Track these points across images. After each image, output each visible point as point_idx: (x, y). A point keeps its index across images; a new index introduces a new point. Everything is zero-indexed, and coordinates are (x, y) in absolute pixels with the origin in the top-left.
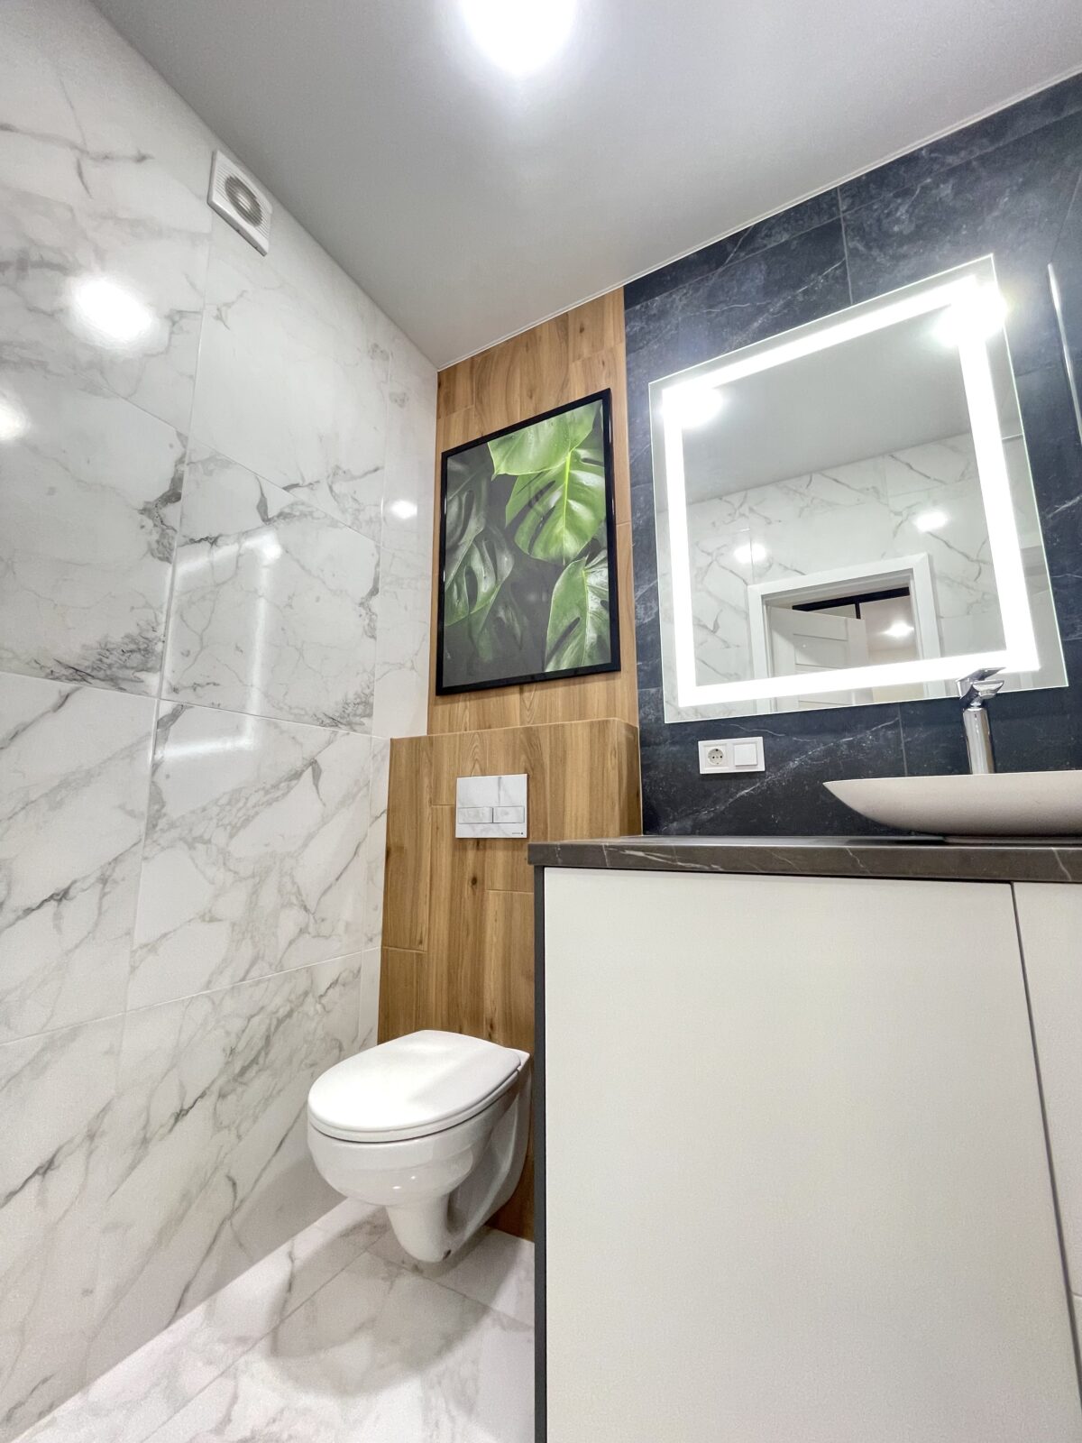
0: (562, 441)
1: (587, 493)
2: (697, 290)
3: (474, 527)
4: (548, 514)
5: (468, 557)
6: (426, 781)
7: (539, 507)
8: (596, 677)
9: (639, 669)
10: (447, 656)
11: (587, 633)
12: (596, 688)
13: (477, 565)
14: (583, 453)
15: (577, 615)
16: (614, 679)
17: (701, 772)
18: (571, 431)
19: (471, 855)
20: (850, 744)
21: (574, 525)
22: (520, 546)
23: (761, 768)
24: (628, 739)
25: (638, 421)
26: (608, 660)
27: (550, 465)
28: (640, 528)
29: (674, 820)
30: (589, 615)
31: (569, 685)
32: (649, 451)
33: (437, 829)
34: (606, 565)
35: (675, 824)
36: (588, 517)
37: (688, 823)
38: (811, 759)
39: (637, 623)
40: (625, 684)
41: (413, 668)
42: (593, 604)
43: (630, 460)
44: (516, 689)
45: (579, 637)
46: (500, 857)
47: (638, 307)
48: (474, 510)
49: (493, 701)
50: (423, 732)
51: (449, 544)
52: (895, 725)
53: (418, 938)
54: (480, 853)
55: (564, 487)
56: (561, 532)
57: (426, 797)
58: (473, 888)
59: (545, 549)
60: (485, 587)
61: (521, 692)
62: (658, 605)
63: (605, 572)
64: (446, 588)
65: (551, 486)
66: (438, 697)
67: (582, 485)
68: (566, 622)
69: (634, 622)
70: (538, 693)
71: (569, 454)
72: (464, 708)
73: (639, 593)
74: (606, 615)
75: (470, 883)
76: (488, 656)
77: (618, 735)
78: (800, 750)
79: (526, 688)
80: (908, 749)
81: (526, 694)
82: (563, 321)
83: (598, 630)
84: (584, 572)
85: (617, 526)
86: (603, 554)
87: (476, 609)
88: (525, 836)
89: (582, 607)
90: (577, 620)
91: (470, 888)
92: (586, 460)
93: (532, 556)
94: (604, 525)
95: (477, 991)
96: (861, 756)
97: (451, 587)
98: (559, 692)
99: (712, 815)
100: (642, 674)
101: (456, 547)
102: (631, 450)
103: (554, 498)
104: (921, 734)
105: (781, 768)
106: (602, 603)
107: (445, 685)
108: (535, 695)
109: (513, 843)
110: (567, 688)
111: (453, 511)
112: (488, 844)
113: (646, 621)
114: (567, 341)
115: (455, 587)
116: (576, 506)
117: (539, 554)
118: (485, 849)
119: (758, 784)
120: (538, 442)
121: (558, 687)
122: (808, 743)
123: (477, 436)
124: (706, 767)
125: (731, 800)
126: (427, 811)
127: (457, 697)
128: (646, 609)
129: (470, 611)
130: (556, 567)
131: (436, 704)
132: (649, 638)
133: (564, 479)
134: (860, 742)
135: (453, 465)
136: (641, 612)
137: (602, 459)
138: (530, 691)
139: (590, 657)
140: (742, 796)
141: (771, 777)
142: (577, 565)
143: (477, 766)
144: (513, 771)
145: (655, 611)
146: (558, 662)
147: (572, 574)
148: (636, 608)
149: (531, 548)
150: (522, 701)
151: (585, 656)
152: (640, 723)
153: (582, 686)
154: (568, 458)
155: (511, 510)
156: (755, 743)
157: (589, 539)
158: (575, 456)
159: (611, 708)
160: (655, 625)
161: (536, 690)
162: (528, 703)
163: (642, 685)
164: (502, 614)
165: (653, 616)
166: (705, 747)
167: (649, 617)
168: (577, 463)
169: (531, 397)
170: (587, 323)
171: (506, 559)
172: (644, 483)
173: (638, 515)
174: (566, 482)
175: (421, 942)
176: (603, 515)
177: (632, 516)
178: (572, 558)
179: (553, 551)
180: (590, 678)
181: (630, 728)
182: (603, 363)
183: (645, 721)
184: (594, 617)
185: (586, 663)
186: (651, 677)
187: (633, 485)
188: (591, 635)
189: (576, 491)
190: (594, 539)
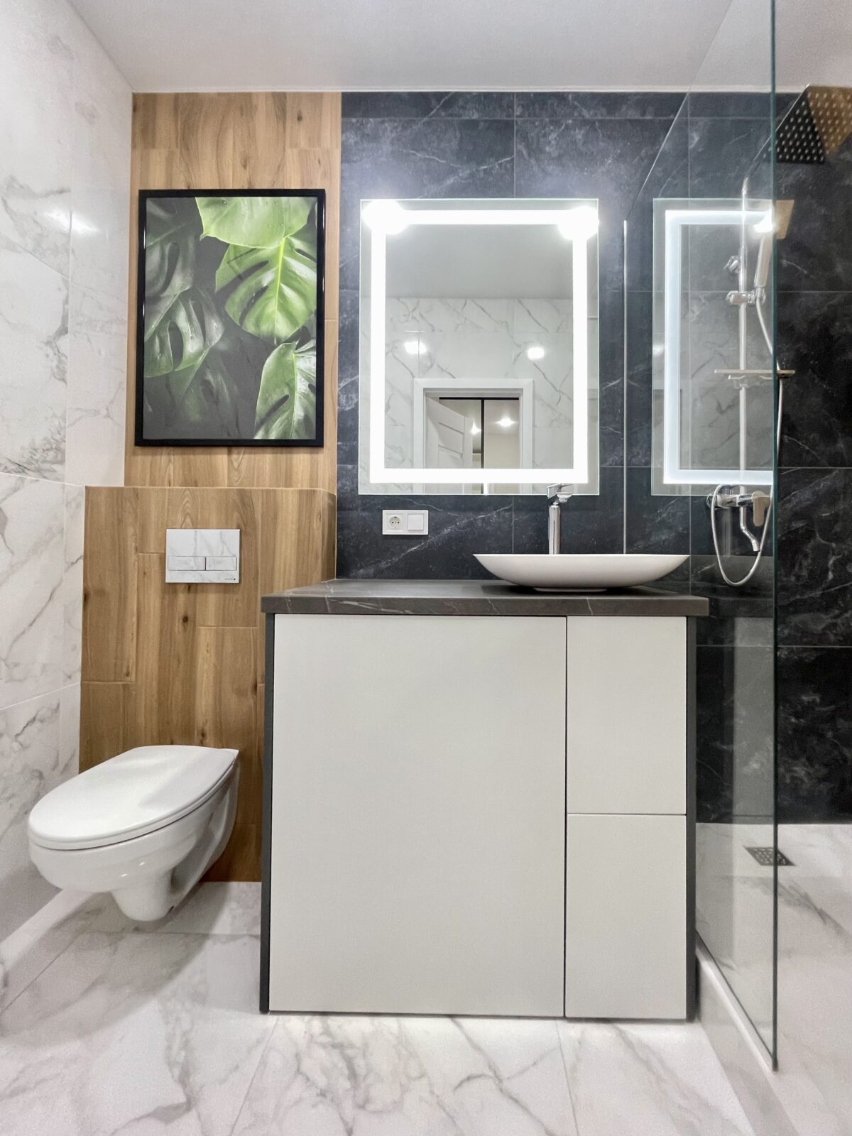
0: (277, 224)
1: (300, 283)
2: (404, 128)
3: (179, 283)
4: (261, 291)
5: (171, 314)
6: (130, 531)
7: (251, 283)
8: (302, 449)
9: (339, 448)
10: (148, 408)
11: (295, 410)
12: (301, 459)
13: (182, 321)
14: (298, 244)
15: (286, 392)
16: (317, 453)
17: (384, 533)
18: (286, 217)
19: (182, 597)
20: (483, 519)
21: (284, 307)
22: (231, 316)
23: (426, 533)
24: (329, 505)
25: (348, 230)
26: (313, 437)
27: (263, 244)
28: (346, 328)
29: (361, 567)
30: (297, 395)
31: (276, 453)
32: (357, 261)
33: (144, 574)
34: (315, 353)
35: (361, 571)
36: (302, 307)
37: (371, 571)
38: (460, 528)
39: (339, 409)
40: (327, 459)
41: (108, 416)
42: (302, 386)
43: (340, 264)
44: (225, 450)
45: (287, 413)
46: (212, 598)
47: (354, 120)
48: (179, 265)
49: (199, 458)
50: (121, 483)
51: (148, 293)
52: (509, 510)
53: (125, 671)
54: (192, 595)
55: (277, 270)
56: (274, 312)
57: (131, 544)
58: (184, 626)
59: (257, 324)
60: (192, 346)
61: (230, 453)
62: (357, 397)
63: (314, 359)
64: (147, 338)
65: (263, 265)
66: (137, 447)
67: (295, 273)
68: (276, 397)
69: (337, 408)
70: (246, 456)
71: (284, 239)
72: (169, 463)
73: (342, 385)
74: (313, 397)
75: (181, 621)
76: (193, 416)
77: (322, 502)
78: (451, 521)
79: (235, 450)
80: (515, 526)
81: (234, 456)
82: (280, 100)
83: (306, 410)
84: (294, 355)
85: (326, 321)
86: (312, 343)
87: (181, 367)
88: (237, 581)
89: (292, 390)
90: (286, 398)
91: (181, 626)
92: (299, 251)
93: (243, 328)
94: (313, 318)
95: (189, 709)
96: (489, 528)
97: (152, 338)
98: (266, 459)
99: (389, 564)
100: (341, 452)
101: (157, 299)
102: (341, 255)
103: (267, 278)
104: (524, 517)
105: (439, 533)
106: (310, 386)
107: (146, 436)
108: (243, 458)
109: (225, 588)
110: (274, 455)
111: (153, 259)
112: (199, 587)
113: (347, 409)
114: (284, 123)
115: (157, 341)
116: (288, 292)
117: (250, 327)
118: (196, 592)
119: (423, 544)
120: (251, 216)
121: (266, 453)
122: (457, 517)
123: (182, 187)
124: (387, 530)
125: (403, 554)
126: (132, 558)
127: (159, 450)
128: (347, 398)
129: (174, 368)
130: (267, 344)
131: (134, 454)
132: (349, 424)
133: (278, 262)
134: (489, 518)
135: (151, 206)
136: (343, 401)
137: (314, 255)
138: (239, 453)
139: (296, 431)
140: (412, 552)
141: (433, 539)
142: (288, 347)
143: (188, 520)
144: (227, 526)
145: (355, 401)
146: (267, 432)
147: (283, 355)
148: (339, 396)
149: (242, 319)
150: (230, 462)
151: (293, 430)
152: (338, 490)
153: (289, 456)
154: (282, 242)
155: (223, 275)
156: (423, 514)
157: (300, 326)
158: (289, 244)
159: (313, 480)
160: (355, 411)
161: (244, 454)
162: (236, 465)
163: (340, 461)
164: (210, 377)
165: (353, 406)
166: (387, 515)
167: (349, 406)
168: (290, 249)
169: (245, 167)
170: (305, 114)
171: (215, 324)
172: (351, 289)
173: (345, 316)
174: (280, 266)
175: (128, 674)
176: (314, 307)
177: (339, 316)
178: (283, 341)
179: (265, 328)
180: (295, 450)
181: (331, 496)
182: (319, 162)
183: (341, 491)
184: (302, 397)
185: (294, 436)
186: (349, 456)
187: (341, 288)
188: (298, 413)
189: (288, 277)
190: (304, 328)
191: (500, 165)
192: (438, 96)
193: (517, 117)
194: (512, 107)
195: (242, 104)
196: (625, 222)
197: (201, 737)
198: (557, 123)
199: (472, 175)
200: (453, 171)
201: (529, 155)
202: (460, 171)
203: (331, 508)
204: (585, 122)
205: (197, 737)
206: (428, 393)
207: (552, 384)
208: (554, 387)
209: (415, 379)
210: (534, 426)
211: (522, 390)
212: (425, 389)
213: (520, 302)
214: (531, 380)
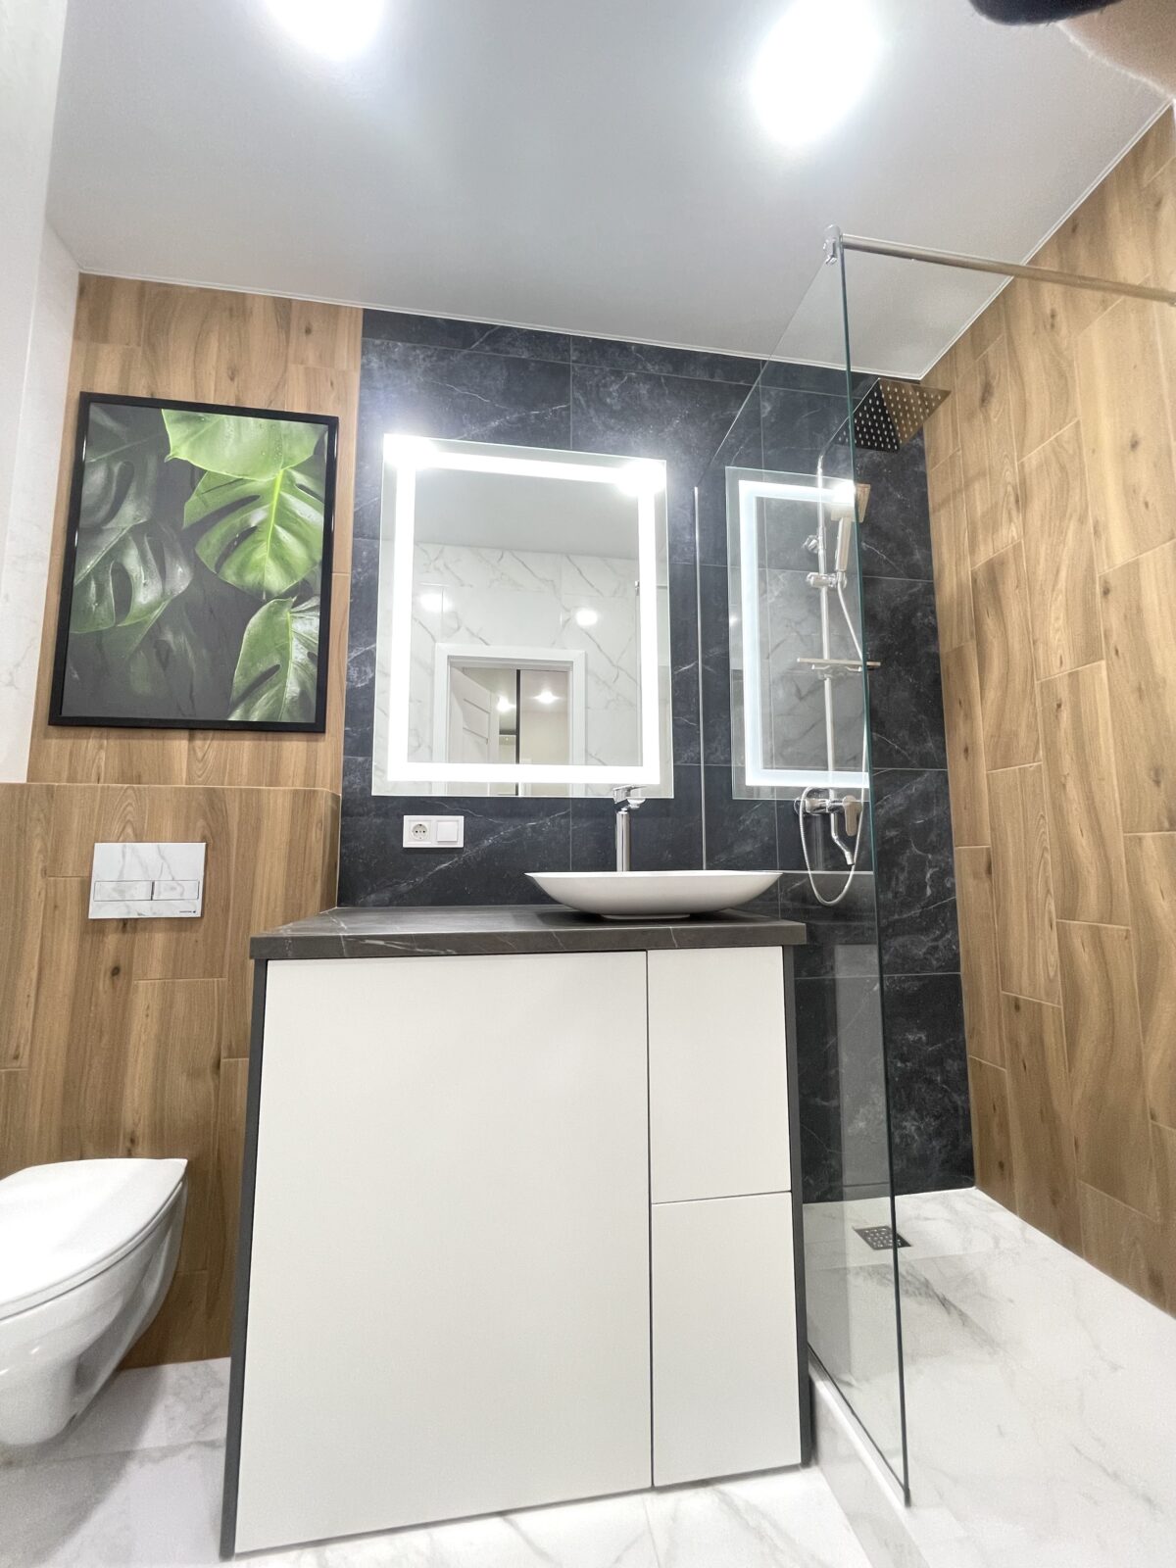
0: (274, 453)
1: (300, 525)
2: (441, 359)
3: (130, 513)
4: (249, 532)
5: (116, 552)
6: (38, 844)
7: (235, 521)
8: (295, 736)
9: (347, 734)
10: (72, 674)
11: (288, 684)
12: (294, 748)
13: (132, 562)
14: (300, 478)
15: (277, 662)
16: (317, 740)
17: (405, 845)
18: (286, 446)
19: (112, 940)
20: (533, 827)
21: (280, 555)
22: (203, 560)
23: (460, 844)
24: (332, 809)
25: (367, 467)
26: (312, 720)
27: (253, 474)
28: (360, 585)
29: (373, 892)
30: (291, 666)
31: (260, 740)
32: (378, 505)
33: (53, 907)
34: (319, 614)
35: (373, 896)
36: (302, 555)
37: (386, 895)
38: (504, 839)
39: (347, 686)
40: (330, 747)
41: (11, 684)
42: (298, 654)
43: (355, 507)
44: (185, 734)
45: (276, 688)
46: (159, 939)
47: (378, 342)
48: (132, 490)
49: (146, 746)
50: (21, 778)
51: (83, 522)
52: (566, 816)
53: (12, 1052)
54: (128, 936)
55: (271, 508)
56: (263, 559)
57: (37, 864)
58: (113, 980)
59: (240, 574)
60: (145, 595)
61: (191, 739)
62: (374, 671)
63: (316, 622)
64: (78, 580)
65: (251, 500)
66: (51, 727)
67: (295, 514)
68: (262, 667)
69: (345, 683)
70: (215, 743)
71: (281, 471)
72: (98, 750)
73: (354, 654)
74: (313, 669)
75: (109, 974)
76: (141, 686)
77: (323, 807)
78: (492, 830)
79: (199, 734)
80: (574, 835)
81: (198, 743)
82: (283, 308)
83: (302, 684)
84: (289, 615)
85: (334, 574)
86: (315, 601)
87: (127, 623)
88: (199, 915)
89: (285, 658)
90: (277, 667)
91: (108, 982)
92: (301, 487)
93: (219, 576)
94: (318, 569)
95: (112, 1105)
96: (541, 839)
97: (86, 583)
98: (245, 747)
99: (411, 886)
100: (350, 740)
101: (97, 530)
102: (356, 496)
103: (256, 517)
104: (585, 824)
105: (477, 845)
106: (310, 655)
107: (65, 713)
108: (211, 747)
109: (179, 925)
110: (256, 742)
111: (95, 480)
112: (140, 925)
113: (359, 685)
114: (288, 333)
115: (93, 585)
116: (284, 534)
117: (230, 575)
118: (135, 930)
119: (456, 859)
120: (238, 440)
121: (243, 739)
122: (501, 825)
123: (143, 393)
124: (410, 841)
125: (430, 873)
126: (37, 884)
127: (85, 731)
128: (360, 672)
129: (117, 623)
130: (253, 599)
131: (46, 736)
132: (360, 705)
133: (272, 498)
134: (542, 826)
135: (97, 414)
136: (355, 675)
137: (322, 494)
138: (205, 739)
139: (288, 711)
140: (441, 870)
141: (469, 853)
142: (282, 604)
143: (129, 830)
144: (185, 837)
145: (371, 675)
146: (247, 712)
147: (275, 612)
148: (349, 669)
149: (219, 566)
150: (192, 751)
151: (284, 710)
152: (344, 789)
153: (276, 743)
154: (279, 475)
155: (194, 508)
156: (457, 821)
157: (299, 579)
158: (289, 478)
159: (310, 774)
160: (369, 690)
161: (212, 739)
162: (200, 755)
163: (347, 751)
164: (169, 637)
165: (367, 683)
166: (410, 822)
167: (361, 682)
168: (290, 484)
169: (232, 379)
170: (315, 327)
171: (180, 570)
172: (369, 537)
173: (360, 570)
174: (275, 502)
175: (16, 1057)
176: (319, 557)
177: (352, 570)
178: (276, 595)
179: (250, 578)
180: (286, 735)
181: (335, 797)
182: (332, 384)
183: (349, 790)
184: (298, 668)
185: (285, 718)
186: (360, 744)
187: (355, 535)
188: (292, 688)
189: (285, 517)
190: (305, 582)
191: (554, 412)
192: (483, 328)
193: (573, 362)
194: (568, 351)
195: (232, 307)
196: (696, 489)
197: (128, 1144)
198: (618, 374)
199: (521, 420)
200: (500, 414)
201: (588, 406)
202: (507, 413)
203: (334, 813)
204: (649, 378)
205: (123, 1144)
206: (453, 662)
207: (608, 658)
208: (611, 662)
209: (439, 644)
210: (587, 708)
211: (572, 663)
212: (448, 657)
213: (568, 557)
214: (582, 652)
